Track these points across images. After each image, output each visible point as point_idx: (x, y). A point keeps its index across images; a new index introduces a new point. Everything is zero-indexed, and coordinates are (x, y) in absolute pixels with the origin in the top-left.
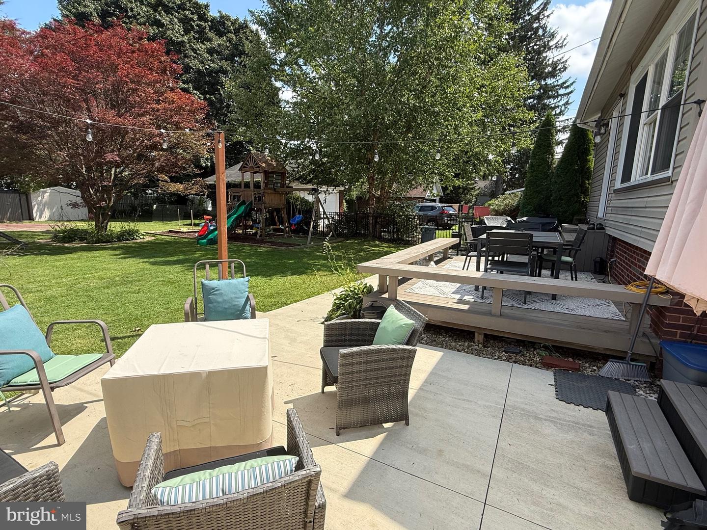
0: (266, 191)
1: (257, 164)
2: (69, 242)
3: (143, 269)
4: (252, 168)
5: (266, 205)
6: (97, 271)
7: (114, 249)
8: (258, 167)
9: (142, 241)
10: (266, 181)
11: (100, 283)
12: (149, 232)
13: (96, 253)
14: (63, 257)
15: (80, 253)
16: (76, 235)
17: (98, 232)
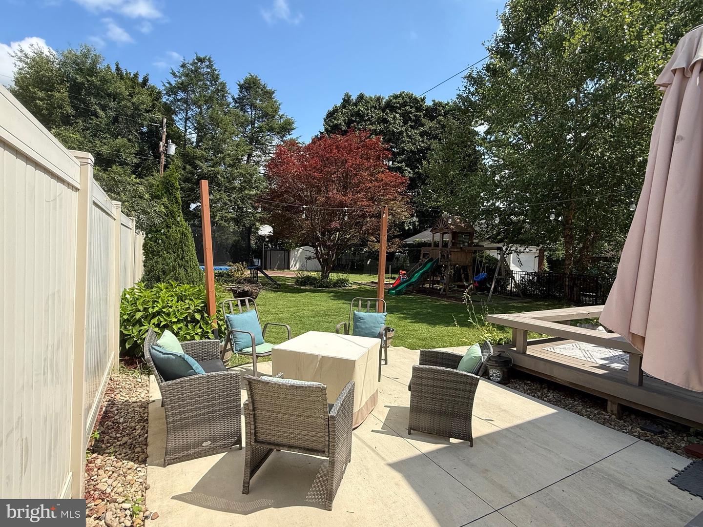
0: (452, 250)
1: (446, 226)
2: (304, 286)
3: (340, 308)
4: (442, 229)
5: (451, 262)
6: (312, 305)
7: (329, 292)
8: (447, 228)
9: (349, 288)
10: (453, 241)
11: (310, 313)
12: (357, 282)
13: (317, 294)
14: (297, 295)
15: (307, 293)
16: (309, 280)
17: (322, 279)
